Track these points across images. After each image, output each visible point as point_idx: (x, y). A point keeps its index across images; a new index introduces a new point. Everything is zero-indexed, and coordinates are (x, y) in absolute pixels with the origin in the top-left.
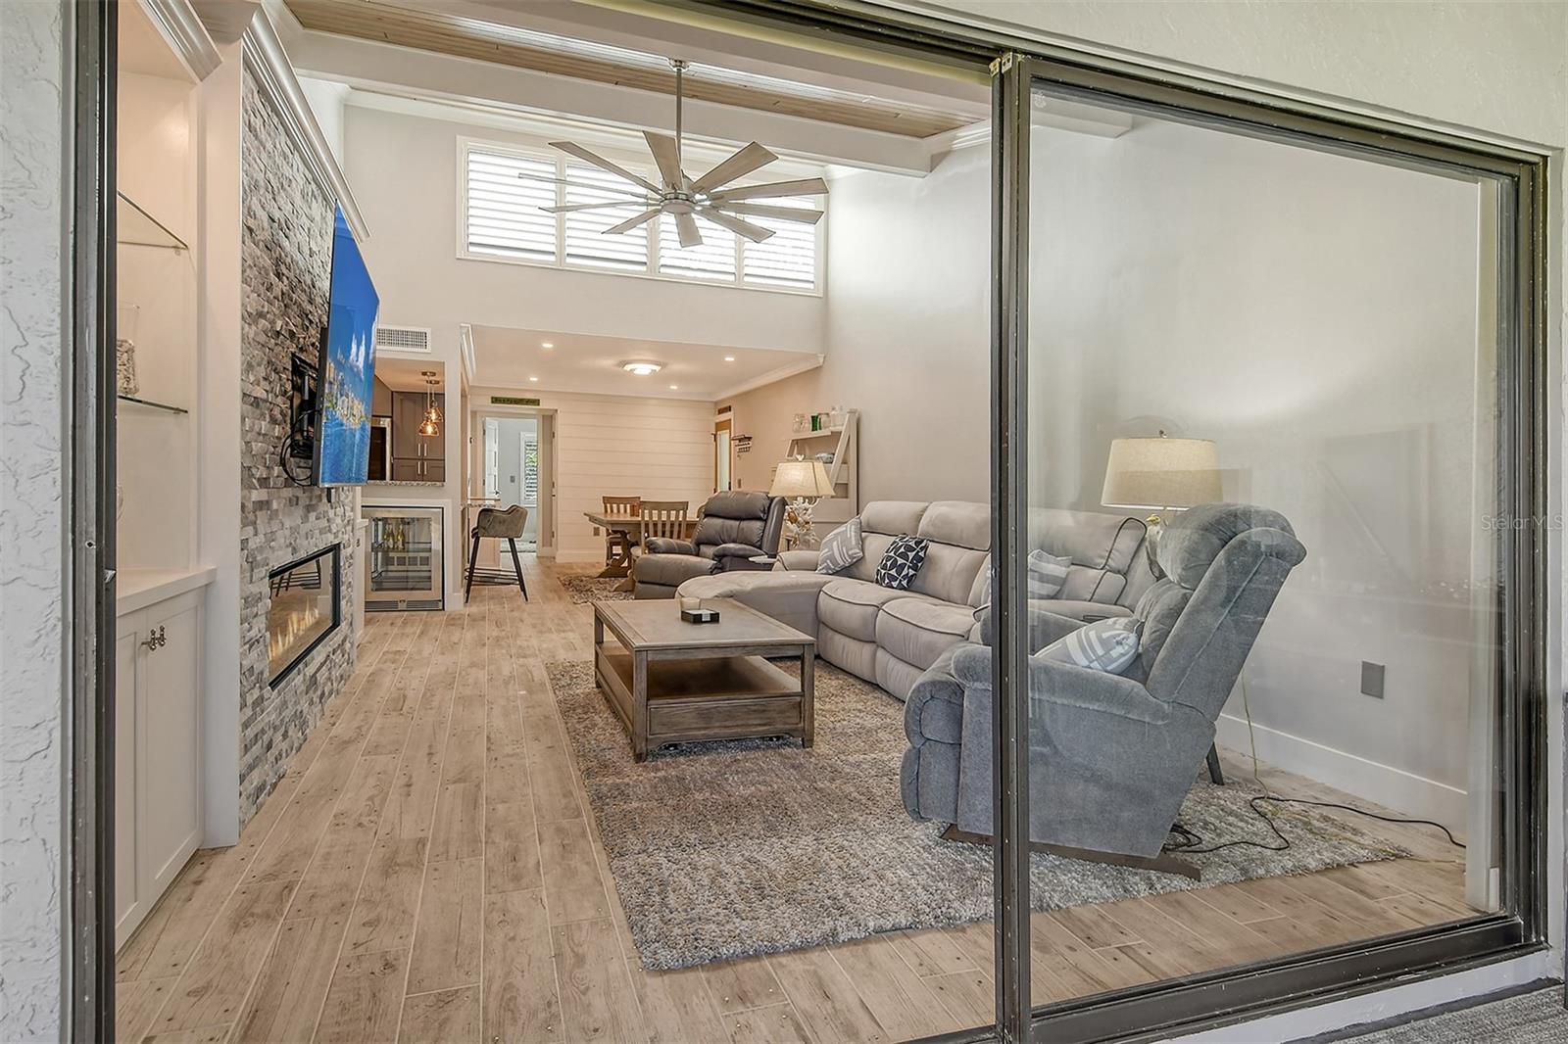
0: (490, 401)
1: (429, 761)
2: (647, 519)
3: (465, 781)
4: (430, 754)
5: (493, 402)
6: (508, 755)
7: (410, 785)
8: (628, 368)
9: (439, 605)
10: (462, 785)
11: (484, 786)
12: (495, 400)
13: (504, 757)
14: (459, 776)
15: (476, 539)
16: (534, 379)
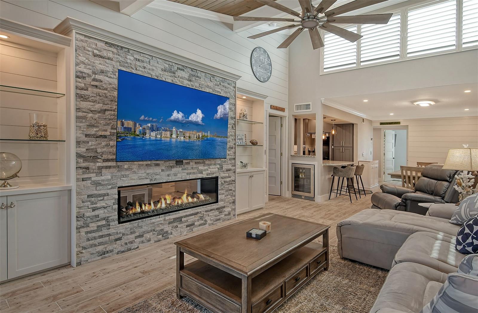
0: (379, 124)
2: (404, 174)
5: (380, 125)
8: (416, 103)
9: (312, 199)
12: (381, 124)
15: (334, 177)
16: (392, 114)
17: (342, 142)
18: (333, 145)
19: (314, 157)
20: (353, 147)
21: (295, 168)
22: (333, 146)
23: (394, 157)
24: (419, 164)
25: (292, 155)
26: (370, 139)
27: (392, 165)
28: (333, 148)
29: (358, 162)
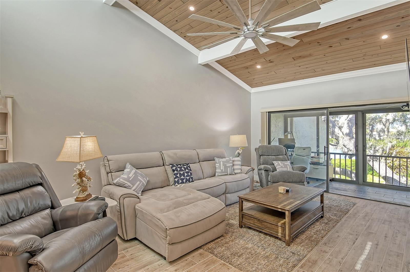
1: (378, 242)
3: (369, 232)
4: (377, 245)
6: (352, 235)
7: (385, 237)
10: (370, 231)
11: (365, 229)
13: (354, 235)
14: (370, 234)
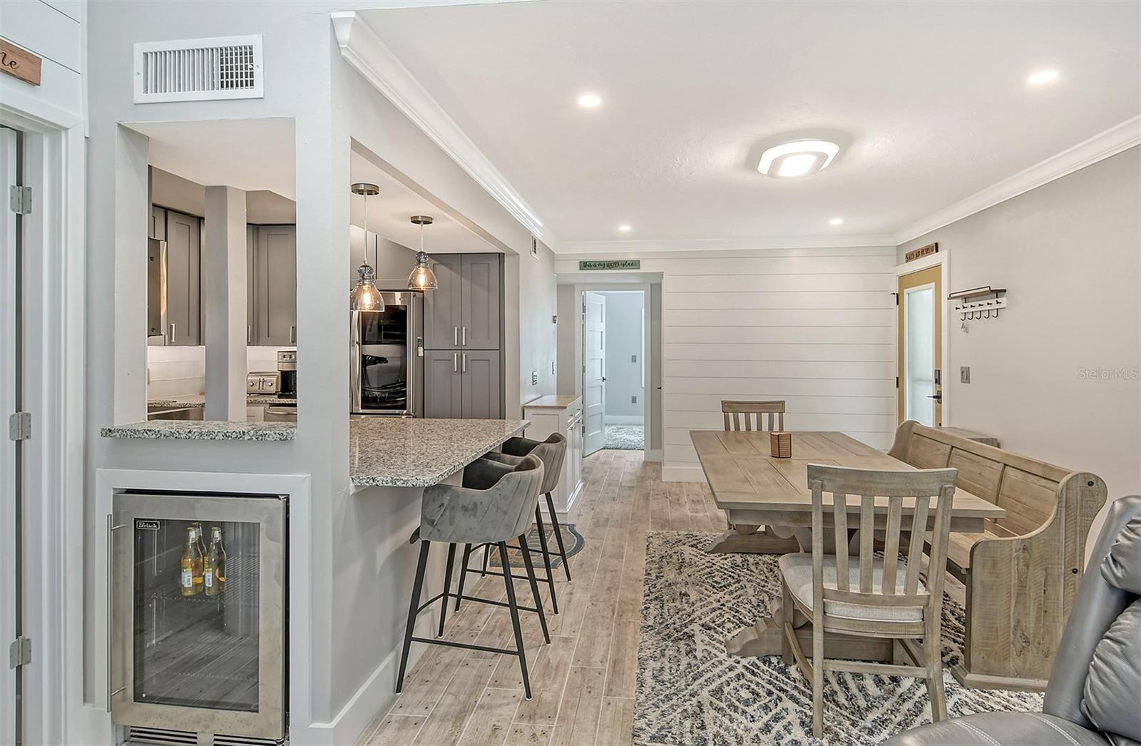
0: (578, 267)
5: (582, 269)
12: (585, 265)
15: (426, 545)
16: (625, 228)
17: (460, 331)
18: (421, 343)
19: (284, 439)
20: (501, 350)
21: (142, 526)
22: (421, 349)
23: (604, 376)
24: (729, 407)
25: (117, 424)
26: (551, 319)
27: (602, 402)
28: (421, 354)
29: (521, 410)
